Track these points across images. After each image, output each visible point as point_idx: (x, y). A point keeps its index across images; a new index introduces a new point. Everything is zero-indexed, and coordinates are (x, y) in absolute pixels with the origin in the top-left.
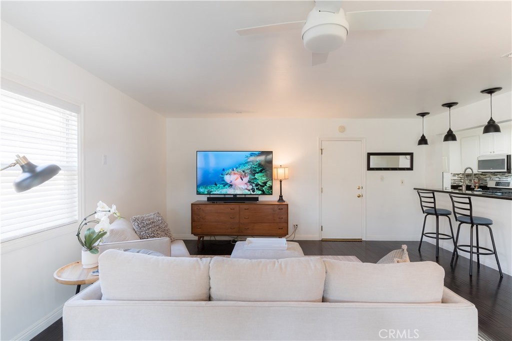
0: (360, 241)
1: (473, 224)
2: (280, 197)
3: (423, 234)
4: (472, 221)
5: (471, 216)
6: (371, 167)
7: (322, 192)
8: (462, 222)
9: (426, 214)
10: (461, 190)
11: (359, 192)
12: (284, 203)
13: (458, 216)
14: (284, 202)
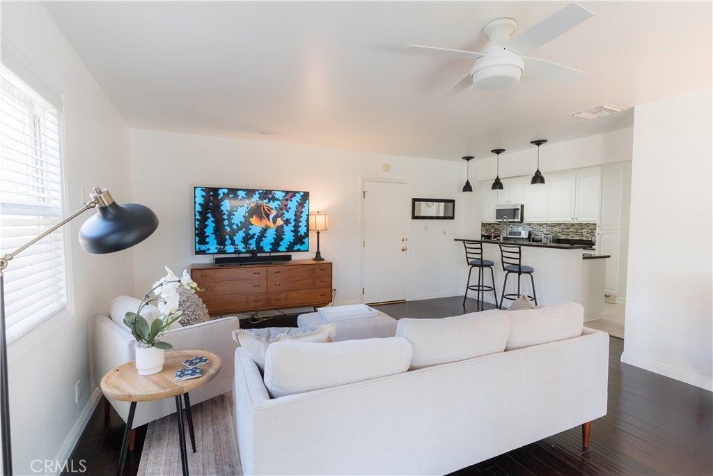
0: (403, 302)
1: (520, 273)
2: (317, 253)
3: (468, 288)
4: (520, 270)
5: (519, 265)
6: (416, 215)
7: (364, 246)
8: (510, 272)
9: (471, 266)
10: (499, 240)
11: (404, 245)
12: (322, 262)
13: (505, 265)
14: (323, 260)
